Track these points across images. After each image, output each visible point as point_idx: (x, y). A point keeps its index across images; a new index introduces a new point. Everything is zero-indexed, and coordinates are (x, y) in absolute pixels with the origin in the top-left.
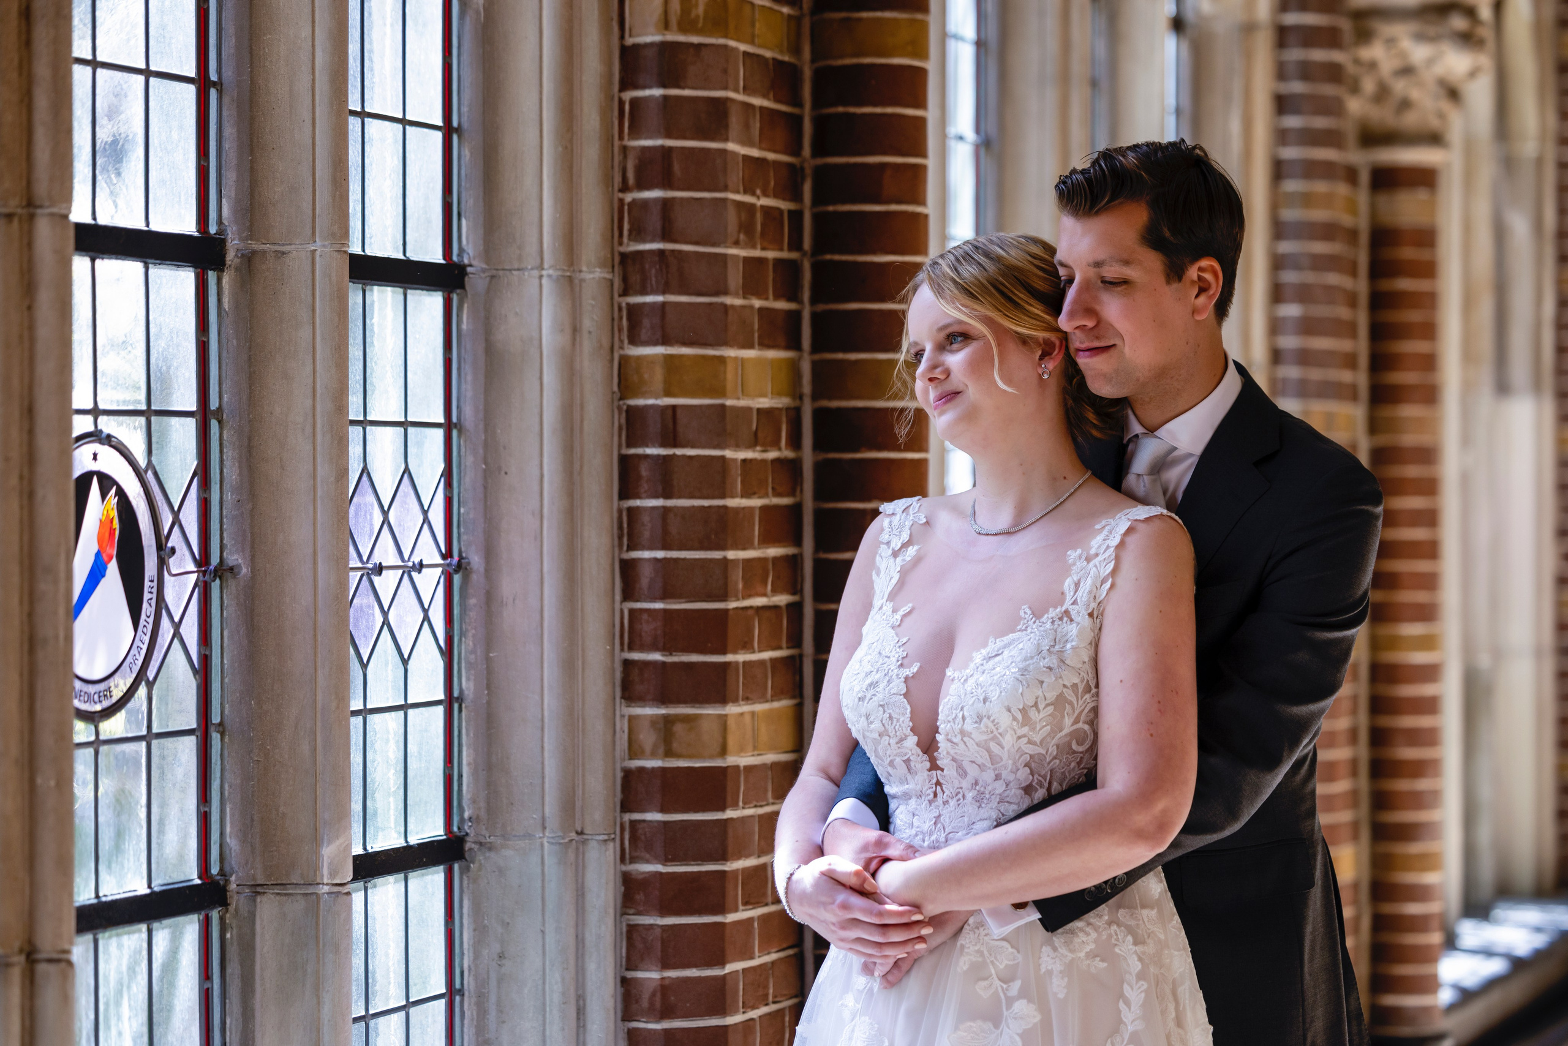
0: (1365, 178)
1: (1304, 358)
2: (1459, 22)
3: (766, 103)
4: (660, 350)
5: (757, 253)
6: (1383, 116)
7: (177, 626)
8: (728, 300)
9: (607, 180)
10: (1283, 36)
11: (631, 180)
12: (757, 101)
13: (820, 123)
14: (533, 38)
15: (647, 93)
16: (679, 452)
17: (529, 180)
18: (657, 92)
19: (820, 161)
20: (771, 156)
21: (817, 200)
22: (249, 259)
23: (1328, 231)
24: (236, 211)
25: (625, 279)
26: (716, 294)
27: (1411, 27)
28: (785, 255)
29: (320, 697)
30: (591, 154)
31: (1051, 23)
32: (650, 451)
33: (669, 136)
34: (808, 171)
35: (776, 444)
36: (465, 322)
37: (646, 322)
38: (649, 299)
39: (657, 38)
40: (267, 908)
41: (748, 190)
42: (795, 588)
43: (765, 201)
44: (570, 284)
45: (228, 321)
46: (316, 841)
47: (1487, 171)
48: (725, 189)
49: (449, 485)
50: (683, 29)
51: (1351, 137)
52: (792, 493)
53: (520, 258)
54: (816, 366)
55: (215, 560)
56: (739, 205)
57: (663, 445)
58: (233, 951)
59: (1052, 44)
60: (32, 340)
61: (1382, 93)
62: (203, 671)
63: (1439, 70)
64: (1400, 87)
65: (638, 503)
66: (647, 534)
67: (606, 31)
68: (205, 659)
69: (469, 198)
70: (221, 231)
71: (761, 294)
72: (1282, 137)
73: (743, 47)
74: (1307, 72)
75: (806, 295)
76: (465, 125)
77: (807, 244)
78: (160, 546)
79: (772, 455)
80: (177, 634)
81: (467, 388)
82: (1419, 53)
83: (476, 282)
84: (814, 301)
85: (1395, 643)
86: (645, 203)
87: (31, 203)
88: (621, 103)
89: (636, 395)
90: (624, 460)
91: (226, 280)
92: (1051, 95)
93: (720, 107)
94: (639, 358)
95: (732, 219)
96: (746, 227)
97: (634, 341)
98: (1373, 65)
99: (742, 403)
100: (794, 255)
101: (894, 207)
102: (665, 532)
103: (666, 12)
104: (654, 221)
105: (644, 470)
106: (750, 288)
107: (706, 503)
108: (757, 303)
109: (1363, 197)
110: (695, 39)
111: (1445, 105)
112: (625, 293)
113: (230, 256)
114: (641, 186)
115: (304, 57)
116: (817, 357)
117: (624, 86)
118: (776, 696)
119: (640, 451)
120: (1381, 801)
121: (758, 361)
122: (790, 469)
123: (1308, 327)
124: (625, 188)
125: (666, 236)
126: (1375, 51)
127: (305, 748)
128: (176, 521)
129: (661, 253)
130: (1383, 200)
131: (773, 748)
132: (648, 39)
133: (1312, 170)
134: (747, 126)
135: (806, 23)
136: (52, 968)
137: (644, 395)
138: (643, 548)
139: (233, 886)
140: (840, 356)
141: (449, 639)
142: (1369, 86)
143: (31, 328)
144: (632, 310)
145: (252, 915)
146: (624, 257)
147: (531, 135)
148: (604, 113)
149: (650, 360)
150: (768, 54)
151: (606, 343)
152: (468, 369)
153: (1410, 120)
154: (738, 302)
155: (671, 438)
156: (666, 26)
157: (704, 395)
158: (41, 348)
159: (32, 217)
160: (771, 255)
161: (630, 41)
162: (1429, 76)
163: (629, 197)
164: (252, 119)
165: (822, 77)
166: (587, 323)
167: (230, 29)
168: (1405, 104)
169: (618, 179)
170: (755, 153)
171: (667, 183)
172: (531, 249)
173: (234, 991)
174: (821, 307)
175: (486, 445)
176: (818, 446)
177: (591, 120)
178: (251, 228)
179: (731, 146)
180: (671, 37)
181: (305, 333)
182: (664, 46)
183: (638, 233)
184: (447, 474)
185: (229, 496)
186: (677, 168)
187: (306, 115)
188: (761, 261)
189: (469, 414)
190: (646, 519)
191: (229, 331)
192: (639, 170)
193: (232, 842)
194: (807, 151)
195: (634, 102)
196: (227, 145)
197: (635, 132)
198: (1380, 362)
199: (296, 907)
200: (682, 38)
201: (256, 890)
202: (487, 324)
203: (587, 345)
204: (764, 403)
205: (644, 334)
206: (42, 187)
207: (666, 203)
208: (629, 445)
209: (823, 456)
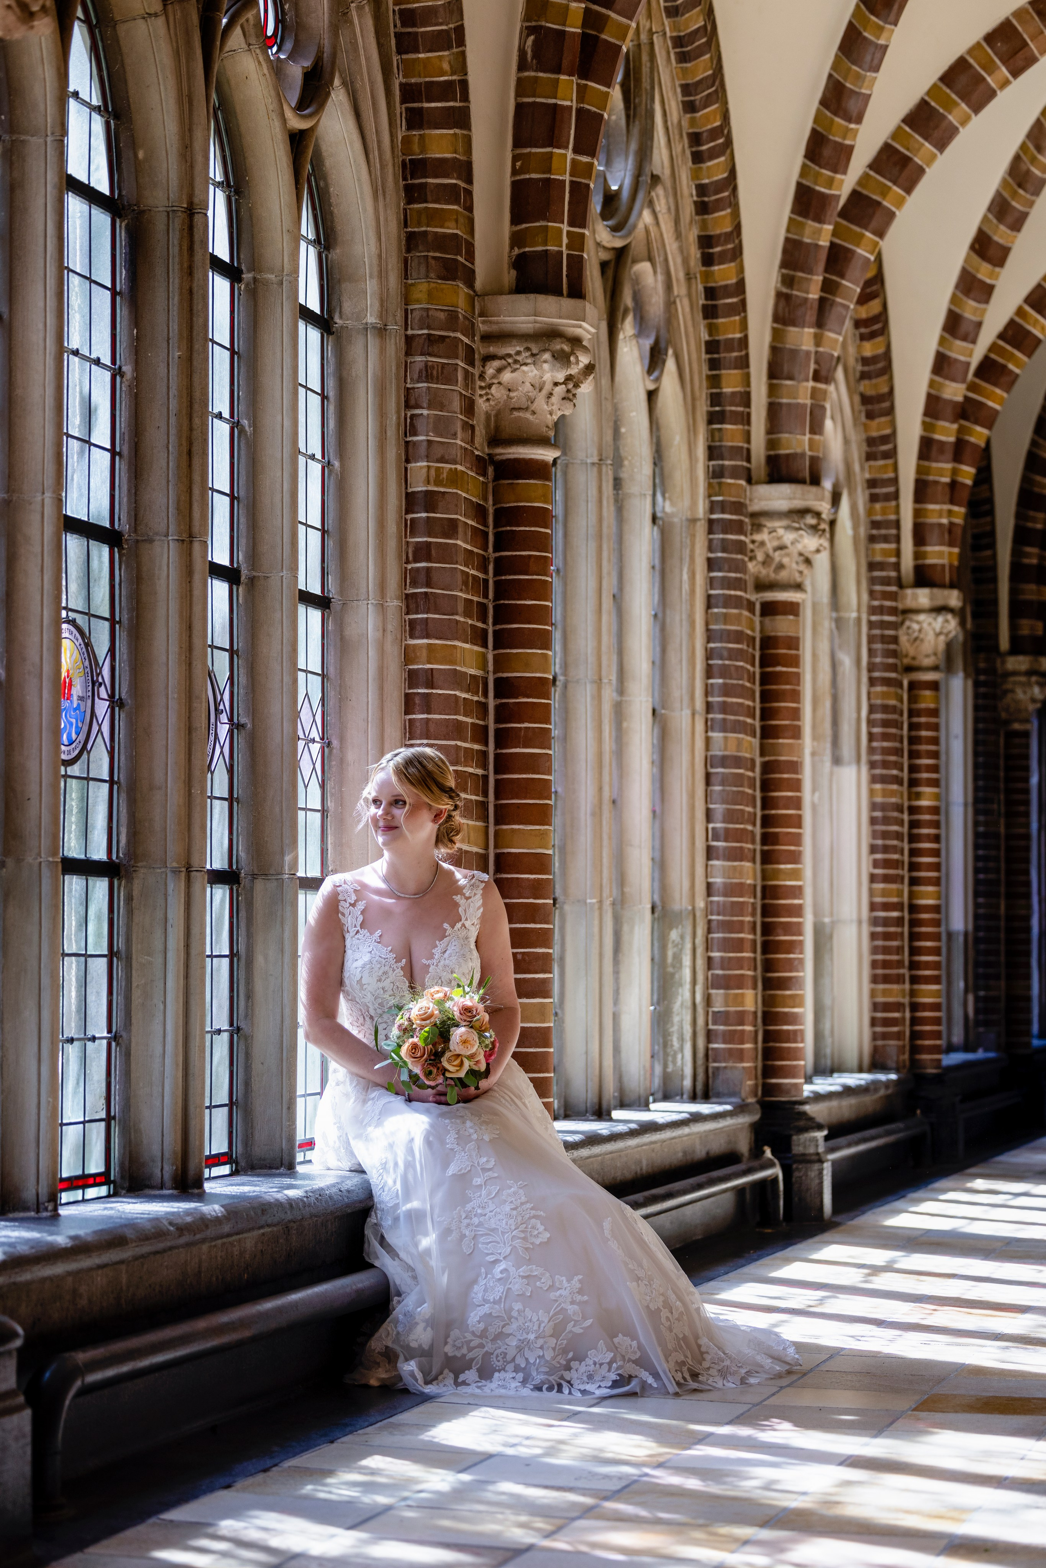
0: (758, 607)
1: (725, 708)
2: (811, 520)
3: (473, 524)
4: (425, 641)
5: (470, 597)
6: (767, 573)
7: (222, 748)
8: (457, 618)
9: (400, 556)
10: (712, 525)
11: (411, 558)
12: (470, 522)
13: (497, 535)
14: (364, 488)
15: (419, 515)
16: (434, 691)
17: (362, 556)
18: (424, 515)
19: (497, 554)
20: (475, 550)
21: (496, 574)
22: (252, 580)
23: (738, 637)
24: (245, 557)
25: (407, 607)
26: (452, 614)
27: (784, 523)
28: (481, 600)
29: (284, 785)
30: (392, 544)
31: (592, 506)
32: (420, 691)
33: (430, 536)
34: (491, 560)
35: (477, 693)
36: (330, 626)
37: (418, 628)
38: (420, 616)
39: (424, 489)
40: (259, 885)
41: (466, 565)
42: (485, 767)
43: (472, 572)
44: (381, 607)
45: (241, 609)
46: (282, 854)
47: (827, 625)
48: (456, 563)
49: (323, 705)
50: (436, 485)
51: (750, 585)
52: (484, 720)
53: (357, 595)
54: (496, 657)
55: (235, 720)
56: (462, 571)
57: (427, 688)
58: (242, 906)
59: (593, 518)
60: (191, 596)
61: (767, 561)
62: (230, 771)
63: (799, 547)
64: (777, 556)
65: (414, 716)
66: (418, 732)
67: (399, 485)
68: (232, 766)
69: (332, 566)
70: (239, 567)
71: (471, 618)
72: (711, 583)
73: (464, 495)
74: (725, 546)
75: (490, 621)
76: (331, 530)
77: (491, 595)
78: (216, 709)
79: (476, 698)
80: (222, 752)
81: (331, 658)
82: (788, 537)
83: (336, 605)
84: (494, 624)
85: (776, 874)
86: (418, 569)
87: (191, 536)
88: (406, 520)
89: (413, 664)
90: (407, 695)
91: (241, 589)
92: (592, 545)
93: (453, 523)
94: (414, 645)
95: (459, 578)
96: (465, 583)
97: (412, 636)
98: (762, 544)
99: (464, 669)
100: (485, 601)
101: (535, 577)
102: (428, 730)
103: (428, 476)
104: (422, 577)
105: (417, 700)
106: (467, 614)
107: (447, 717)
108: (470, 622)
109: (757, 619)
110: (442, 490)
111: (802, 567)
112: (407, 613)
113: (243, 578)
114: (416, 561)
115: (278, 486)
116: (496, 652)
117: (407, 513)
118: (477, 820)
119: (415, 691)
120: (769, 966)
121: (471, 650)
122: (483, 708)
123: (726, 691)
124: (407, 562)
125: (428, 585)
126: (763, 536)
127: (277, 809)
128: (222, 699)
129: (426, 593)
130: (767, 620)
131: (476, 845)
132: (420, 489)
133: (728, 602)
134: (465, 534)
135: (490, 486)
136: (198, 874)
137: (417, 663)
138: (417, 739)
139: (243, 875)
140: (508, 651)
141: (323, 781)
142: (760, 556)
143: (191, 591)
144: (411, 622)
145: (252, 889)
146: (407, 595)
147: (363, 534)
148: (398, 525)
149: (420, 646)
150: (474, 500)
151: (399, 637)
152: (331, 649)
153: (783, 575)
154: (462, 619)
155: (431, 685)
156: (429, 483)
157: (446, 664)
158: (195, 599)
159: (191, 542)
160: (475, 599)
161: (410, 490)
162: (794, 550)
163: (409, 566)
164: (254, 515)
165: (498, 513)
166: (390, 627)
167: (243, 472)
168: (781, 566)
169: (404, 557)
170: (469, 547)
171: (429, 559)
172: (364, 590)
173: (243, 925)
174: (498, 627)
175: (340, 686)
176: (496, 696)
177: (392, 528)
178: (253, 565)
179: (459, 542)
180: (430, 488)
181: (278, 615)
182: (427, 492)
183: (414, 584)
184: (323, 699)
185: (241, 691)
186: (433, 552)
187: (279, 513)
188: (471, 601)
189: (332, 671)
190: (418, 724)
191: (242, 613)
192: (415, 553)
193: (242, 854)
194: (491, 549)
195: (412, 520)
196: (241, 527)
197: (413, 534)
198: (767, 714)
199: (272, 885)
200: (436, 489)
201: (254, 876)
202: (341, 626)
203: (389, 638)
204: (472, 672)
205: (417, 633)
206: (196, 529)
207: (428, 569)
208: (409, 688)
209: (499, 701)
